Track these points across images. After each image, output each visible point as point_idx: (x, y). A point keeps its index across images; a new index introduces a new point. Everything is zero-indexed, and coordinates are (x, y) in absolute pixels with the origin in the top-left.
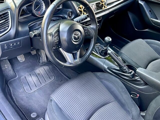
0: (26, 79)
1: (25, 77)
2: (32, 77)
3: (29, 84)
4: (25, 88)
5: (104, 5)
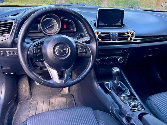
0: (37, 104)
1: (38, 102)
2: (44, 104)
3: (36, 110)
4: (30, 112)
5: (130, 36)
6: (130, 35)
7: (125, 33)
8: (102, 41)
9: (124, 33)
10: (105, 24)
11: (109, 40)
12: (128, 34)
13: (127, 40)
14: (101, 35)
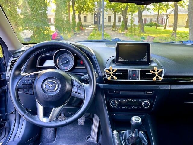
5: (157, 75)
6: (156, 73)
7: (150, 71)
8: (117, 79)
9: (148, 71)
10: (125, 60)
11: (128, 79)
12: (154, 73)
13: (152, 80)
14: (117, 72)
